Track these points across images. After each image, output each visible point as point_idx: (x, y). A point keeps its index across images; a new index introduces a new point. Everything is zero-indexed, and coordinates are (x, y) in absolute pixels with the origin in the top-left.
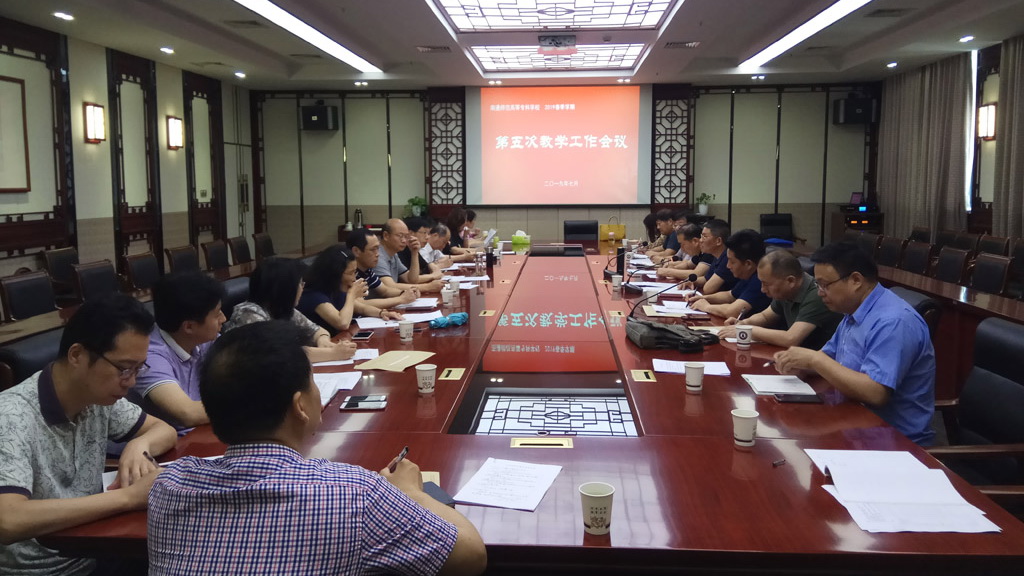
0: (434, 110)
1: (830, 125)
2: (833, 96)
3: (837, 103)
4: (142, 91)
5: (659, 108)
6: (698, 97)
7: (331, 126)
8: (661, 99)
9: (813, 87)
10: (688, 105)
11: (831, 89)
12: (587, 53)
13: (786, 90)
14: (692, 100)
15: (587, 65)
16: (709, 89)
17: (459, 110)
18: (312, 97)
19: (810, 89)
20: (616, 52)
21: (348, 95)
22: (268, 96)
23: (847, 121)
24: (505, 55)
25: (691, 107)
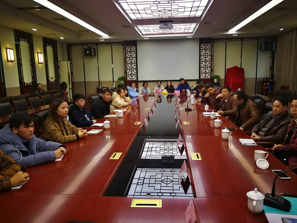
0: (127, 49)
1: (259, 51)
2: (260, 41)
3: (261, 44)
4: (28, 44)
5: (201, 46)
6: (215, 42)
7: (93, 55)
8: (202, 43)
9: (253, 38)
10: (211, 45)
11: (259, 39)
12: (177, 27)
13: (244, 39)
14: (213, 44)
15: (177, 32)
16: (218, 40)
17: (135, 48)
18: (87, 45)
19: (252, 39)
20: (187, 27)
21: (99, 44)
22: (73, 45)
23: (264, 50)
24: (149, 29)
25: (212, 46)
